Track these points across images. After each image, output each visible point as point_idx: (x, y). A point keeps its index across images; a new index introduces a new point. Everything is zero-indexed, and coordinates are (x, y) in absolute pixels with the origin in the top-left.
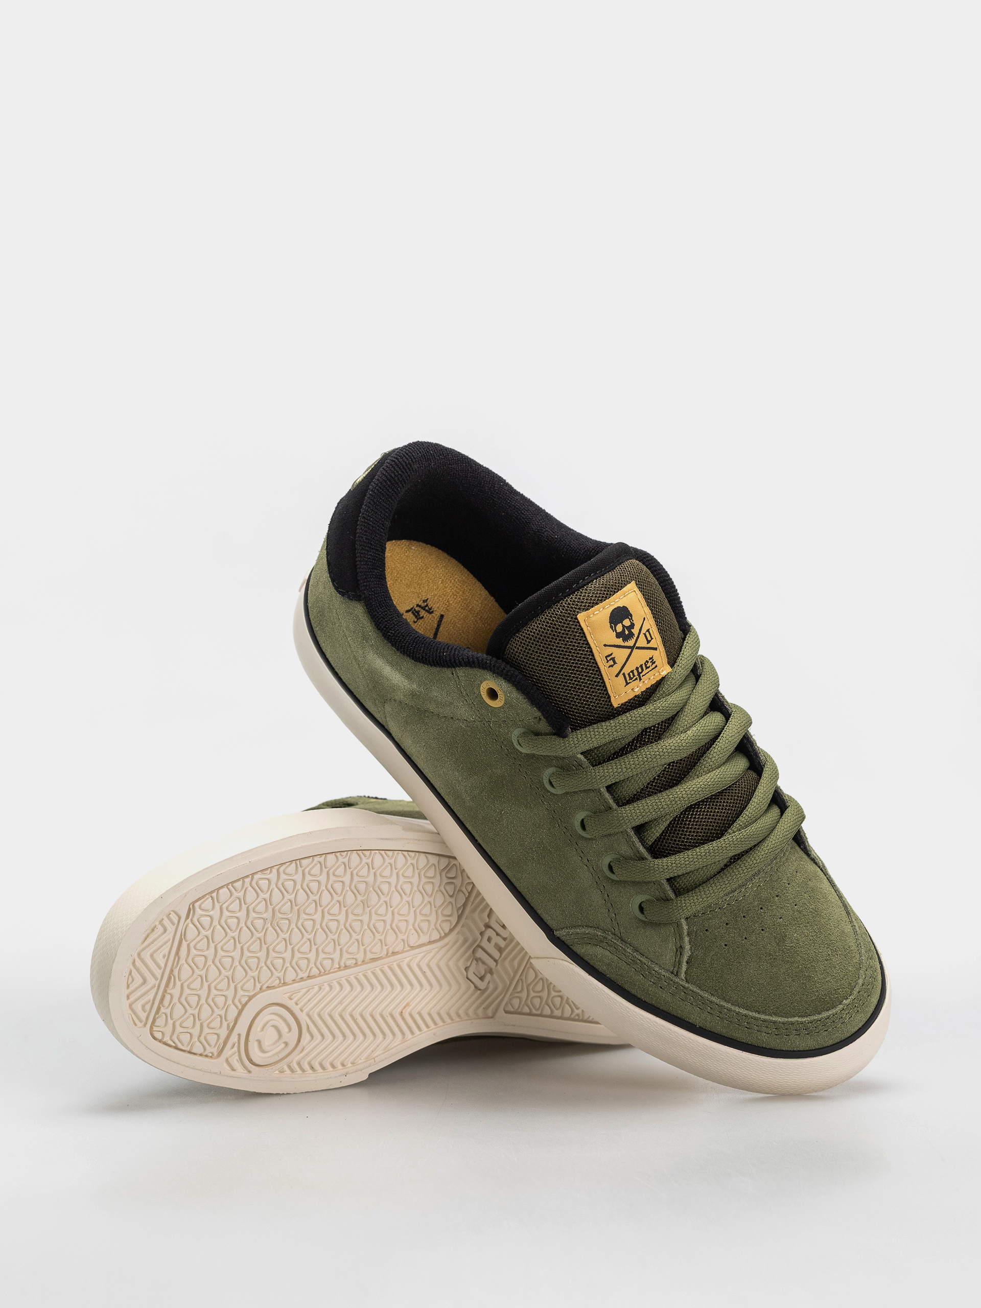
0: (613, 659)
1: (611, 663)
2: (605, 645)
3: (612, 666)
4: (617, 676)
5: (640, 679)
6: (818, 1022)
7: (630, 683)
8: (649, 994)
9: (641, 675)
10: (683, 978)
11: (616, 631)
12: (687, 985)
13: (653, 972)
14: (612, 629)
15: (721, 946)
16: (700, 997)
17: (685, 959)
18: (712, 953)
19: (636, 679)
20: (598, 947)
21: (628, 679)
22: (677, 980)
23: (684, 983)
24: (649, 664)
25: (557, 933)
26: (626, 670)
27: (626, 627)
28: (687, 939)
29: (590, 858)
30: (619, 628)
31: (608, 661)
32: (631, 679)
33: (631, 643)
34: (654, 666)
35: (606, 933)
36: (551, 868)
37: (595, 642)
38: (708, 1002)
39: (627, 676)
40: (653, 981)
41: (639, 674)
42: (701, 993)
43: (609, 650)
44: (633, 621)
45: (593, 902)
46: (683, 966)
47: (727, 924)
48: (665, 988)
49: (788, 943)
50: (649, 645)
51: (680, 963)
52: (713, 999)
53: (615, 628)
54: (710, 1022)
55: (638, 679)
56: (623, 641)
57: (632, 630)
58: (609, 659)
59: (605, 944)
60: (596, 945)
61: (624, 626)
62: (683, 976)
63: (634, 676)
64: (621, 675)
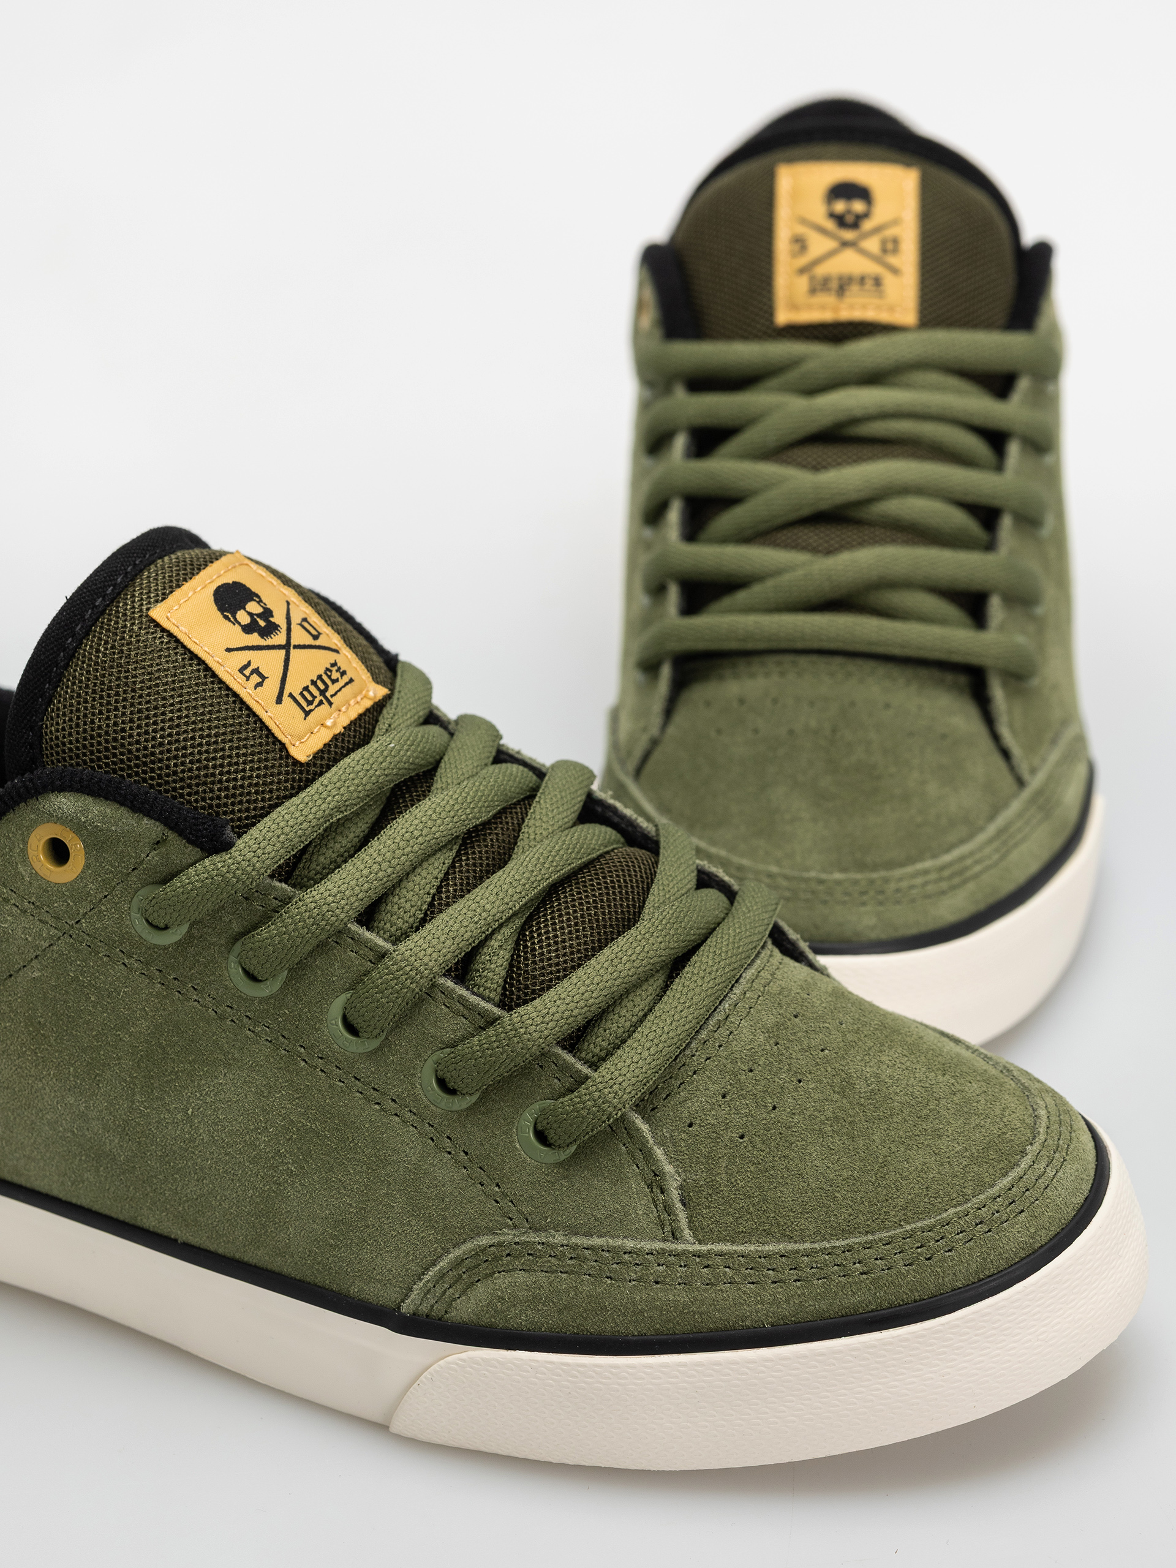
0: (256, 671)
1: (255, 679)
2: (229, 650)
3: (259, 685)
4: (279, 700)
5: (330, 704)
6: (998, 1199)
7: (311, 711)
8: (641, 1312)
9: (328, 694)
10: (691, 1239)
11: (239, 623)
12: (704, 1248)
13: (626, 1256)
14: (229, 620)
15: (731, 1140)
16: (740, 1258)
17: (675, 1195)
18: (724, 1163)
19: (321, 703)
20: (496, 1275)
21: (304, 704)
22: (680, 1247)
23: (697, 1247)
24: (335, 675)
25: (407, 1308)
26: (294, 686)
27: (256, 615)
28: (659, 1152)
29: (393, 1092)
30: (243, 617)
31: (248, 678)
32: (310, 703)
33: (279, 639)
34: (346, 679)
35: (497, 1234)
36: (331, 1169)
37: (206, 649)
38: (763, 1260)
39: (299, 698)
40: (634, 1276)
41: (323, 693)
42: (740, 1248)
43: (243, 657)
44: (265, 604)
45: (443, 1186)
46: (677, 1212)
47: (724, 1097)
48: (665, 1277)
49: (861, 1086)
50: (317, 643)
51: (668, 1209)
52: (769, 1248)
53: (236, 619)
54: (787, 1301)
55: (324, 701)
56: (262, 638)
57: (271, 619)
58: (247, 672)
59: (506, 1260)
60: (492, 1274)
61: (251, 614)
62: (687, 1233)
63: (314, 697)
64: (286, 698)
